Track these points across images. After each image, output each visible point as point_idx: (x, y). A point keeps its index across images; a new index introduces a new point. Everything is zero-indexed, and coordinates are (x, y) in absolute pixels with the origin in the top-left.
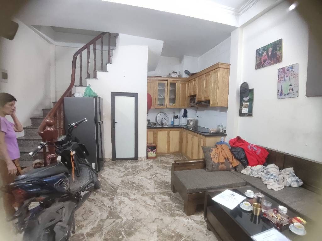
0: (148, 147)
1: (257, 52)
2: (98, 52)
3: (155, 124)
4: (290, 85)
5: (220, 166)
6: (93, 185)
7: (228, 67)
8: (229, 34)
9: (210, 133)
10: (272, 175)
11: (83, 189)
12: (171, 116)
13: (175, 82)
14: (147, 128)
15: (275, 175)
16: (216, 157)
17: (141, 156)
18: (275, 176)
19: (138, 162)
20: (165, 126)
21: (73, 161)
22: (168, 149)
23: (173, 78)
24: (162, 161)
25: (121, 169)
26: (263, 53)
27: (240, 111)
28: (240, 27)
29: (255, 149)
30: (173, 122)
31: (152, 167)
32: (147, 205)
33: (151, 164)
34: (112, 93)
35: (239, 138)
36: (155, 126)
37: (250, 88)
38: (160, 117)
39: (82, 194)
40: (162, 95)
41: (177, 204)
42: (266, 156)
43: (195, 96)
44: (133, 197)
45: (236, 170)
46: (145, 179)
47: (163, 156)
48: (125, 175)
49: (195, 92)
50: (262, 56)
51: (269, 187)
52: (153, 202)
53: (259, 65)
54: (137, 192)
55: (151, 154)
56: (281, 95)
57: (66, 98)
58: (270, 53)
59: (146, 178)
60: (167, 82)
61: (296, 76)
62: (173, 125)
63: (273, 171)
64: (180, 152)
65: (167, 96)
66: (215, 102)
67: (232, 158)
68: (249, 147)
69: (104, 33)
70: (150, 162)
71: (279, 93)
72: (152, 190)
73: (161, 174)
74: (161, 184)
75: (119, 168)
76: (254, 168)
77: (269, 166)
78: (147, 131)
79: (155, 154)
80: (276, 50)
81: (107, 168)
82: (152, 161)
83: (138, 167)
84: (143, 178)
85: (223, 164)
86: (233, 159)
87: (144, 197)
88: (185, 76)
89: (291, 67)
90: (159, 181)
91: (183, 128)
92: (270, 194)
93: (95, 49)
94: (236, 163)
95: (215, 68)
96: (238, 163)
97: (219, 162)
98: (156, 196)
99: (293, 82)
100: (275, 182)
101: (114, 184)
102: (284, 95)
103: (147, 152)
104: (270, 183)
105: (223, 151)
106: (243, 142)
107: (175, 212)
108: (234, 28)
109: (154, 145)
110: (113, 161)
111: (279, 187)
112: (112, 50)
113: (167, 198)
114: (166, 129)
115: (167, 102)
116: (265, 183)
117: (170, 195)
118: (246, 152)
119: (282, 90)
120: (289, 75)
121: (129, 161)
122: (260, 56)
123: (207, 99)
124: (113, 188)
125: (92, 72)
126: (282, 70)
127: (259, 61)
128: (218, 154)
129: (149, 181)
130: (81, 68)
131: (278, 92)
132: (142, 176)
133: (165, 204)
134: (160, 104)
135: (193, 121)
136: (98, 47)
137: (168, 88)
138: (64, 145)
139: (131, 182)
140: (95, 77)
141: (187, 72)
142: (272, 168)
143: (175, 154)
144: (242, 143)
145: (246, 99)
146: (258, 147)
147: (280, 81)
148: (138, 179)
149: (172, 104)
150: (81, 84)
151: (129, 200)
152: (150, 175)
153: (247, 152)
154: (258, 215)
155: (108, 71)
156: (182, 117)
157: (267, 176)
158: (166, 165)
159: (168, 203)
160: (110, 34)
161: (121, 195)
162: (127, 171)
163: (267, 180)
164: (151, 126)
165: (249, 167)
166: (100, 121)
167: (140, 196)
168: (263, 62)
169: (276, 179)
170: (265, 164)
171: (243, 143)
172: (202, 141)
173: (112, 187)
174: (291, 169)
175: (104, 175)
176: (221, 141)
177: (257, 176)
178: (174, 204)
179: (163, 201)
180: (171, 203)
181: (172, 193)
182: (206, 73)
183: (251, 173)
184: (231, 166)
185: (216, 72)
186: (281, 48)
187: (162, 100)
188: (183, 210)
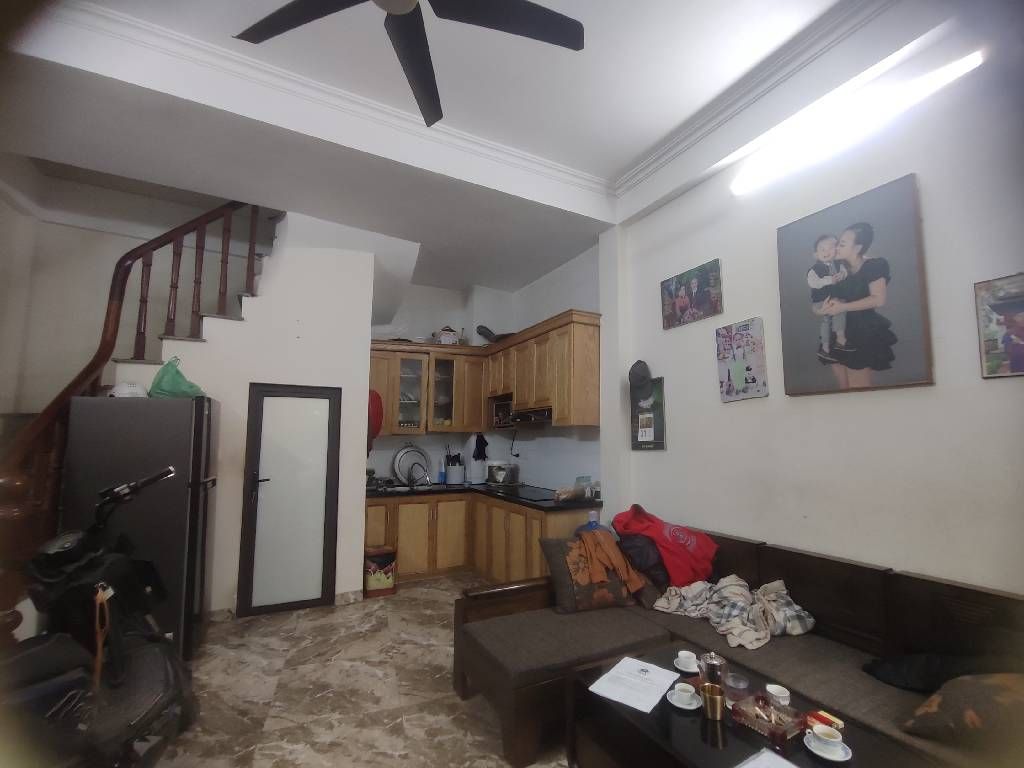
0: (368, 557)
1: (665, 285)
2: (212, 259)
3: (389, 483)
4: (748, 369)
5: (595, 596)
6: (178, 710)
7: (596, 322)
8: (594, 240)
9: (557, 501)
10: (734, 606)
11: (141, 731)
12: (437, 457)
13: (450, 358)
14: (367, 497)
15: (741, 604)
16: (583, 570)
17: (343, 591)
18: (743, 609)
19: (332, 612)
20: (421, 488)
21: (103, 625)
22: (433, 559)
23: (445, 346)
24: (415, 599)
25: (274, 642)
26: (677, 289)
27: (634, 437)
28: (621, 224)
29: (682, 537)
30: (444, 476)
31: (382, 625)
32: (380, 759)
33: (380, 613)
34: (253, 386)
35: (637, 510)
36: (389, 489)
37: (654, 375)
38: (404, 460)
39: (141, 747)
40: (412, 393)
41: (478, 738)
42: (712, 553)
43: (508, 397)
44: (325, 737)
45: (639, 603)
46: (363, 667)
47: (416, 584)
48: (291, 664)
49: (506, 387)
50: (677, 297)
51: (733, 642)
52: (400, 743)
53: (671, 320)
54: (339, 716)
55: (381, 580)
56: (728, 393)
57: (76, 400)
58: (694, 291)
59: (367, 662)
60: (426, 356)
61: (758, 346)
62: (445, 483)
63: (734, 594)
64: (469, 567)
65: (427, 395)
66: (566, 412)
67: (625, 568)
68: (666, 533)
69: (235, 205)
70: (376, 607)
71: (725, 388)
72: (392, 701)
73: (416, 644)
74: (417, 677)
75: (266, 640)
76: (684, 590)
77: (724, 582)
78: (368, 506)
79: (391, 580)
80: (708, 285)
81: (217, 648)
82: (382, 603)
83: (335, 629)
84: (358, 663)
85: (603, 587)
86: (628, 572)
87: (365, 731)
88: (478, 341)
89: (746, 326)
90: (410, 666)
91: (476, 491)
92: (738, 658)
93: (200, 248)
94: (637, 582)
95: (563, 322)
96: (644, 582)
97: (591, 583)
98: (407, 721)
99: (752, 361)
100: (745, 625)
101: (251, 702)
102: (737, 393)
103: (366, 572)
104: (732, 628)
105: (598, 549)
106: (651, 519)
107: (475, 764)
108: (605, 227)
109: (389, 548)
110: (240, 621)
111: (758, 639)
112: (260, 256)
113: (443, 720)
114: (423, 498)
115: (426, 415)
116: (721, 629)
117: (452, 709)
118: (661, 549)
119: (729, 380)
120: (742, 345)
121: (302, 612)
122: (671, 297)
123: (544, 405)
124: (245, 719)
125: (183, 320)
126: (724, 332)
127: (669, 310)
128: (587, 558)
129: (379, 672)
130: (144, 301)
131: (721, 386)
132: (351, 660)
133: (441, 744)
134: (407, 422)
135: (503, 469)
136: (213, 243)
137: (429, 375)
138: (70, 568)
139: (313, 683)
140: (196, 334)
141: (483, 331)
142: (732, 586)
143: (454, 573)
144: (647, 524)
145: (645, 404)
146: (689, 531)
147: (723, 357)
148: (337, 670)
149: (441, 420)
150: (139, 355)
151: (312, 753)
152: (381, 651)
153: (663, 547)
154: (719, 718)
155: (242, 319)
156: (473, 459)
157: (721, 611)
158: (428, 612)
159: (450, 736)
160: (255, 209)
161: (282, 738)
162: (295, 650)
163: (723, 621)
164: (378, 490)
165: (673, 589)
166: (206, 476)
167: (350, 730)
168: (678, 313)
169: (745, 615)
170: (713, 578)
171: (650, 523)
172: (536, 524)
173: (244, 713)
174: (778, 585)
175: (208, 674)
176: (590, 523)
177: (697, 613)
178: (469, 738)
179: (432, 733)
180: (459, 735)
181: (458, 700)
182: (539, 335)
183: (681, 605)
184: (625, 593)
185: (566, 333)
186: (718, 281)
187: (410, 408)
188: (502, 754)
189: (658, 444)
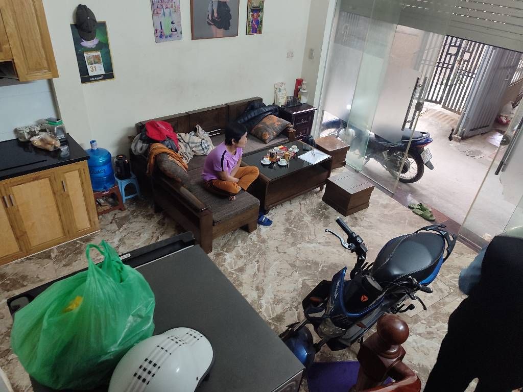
4: (172, 23)
27: (83, 73)
56: (161, 36)
61: (178, 9)
71: (159, 34)
102: (166, 37)
107: (256, 240)
119: (161, 29)
120: (169, 7)
131: (156, 33)
145: (89, 44)
147: (157, 13)
189: (109, 74)
